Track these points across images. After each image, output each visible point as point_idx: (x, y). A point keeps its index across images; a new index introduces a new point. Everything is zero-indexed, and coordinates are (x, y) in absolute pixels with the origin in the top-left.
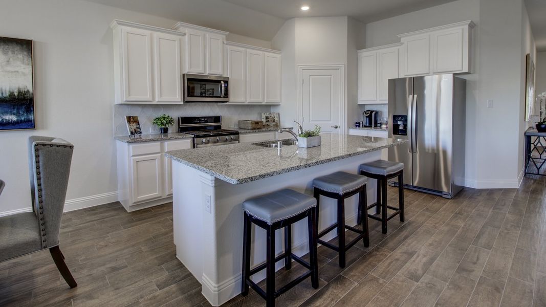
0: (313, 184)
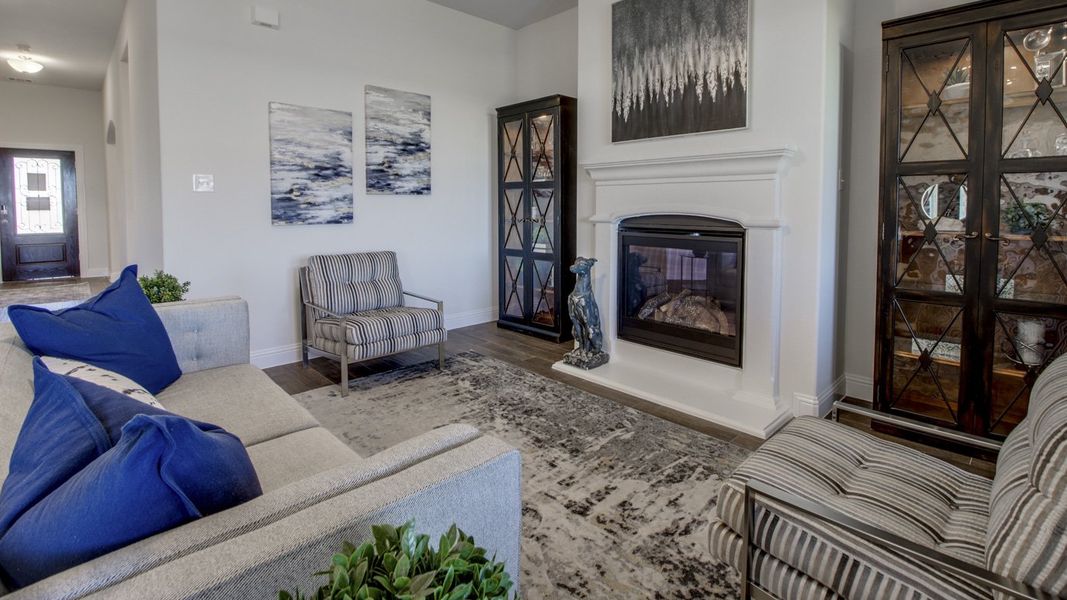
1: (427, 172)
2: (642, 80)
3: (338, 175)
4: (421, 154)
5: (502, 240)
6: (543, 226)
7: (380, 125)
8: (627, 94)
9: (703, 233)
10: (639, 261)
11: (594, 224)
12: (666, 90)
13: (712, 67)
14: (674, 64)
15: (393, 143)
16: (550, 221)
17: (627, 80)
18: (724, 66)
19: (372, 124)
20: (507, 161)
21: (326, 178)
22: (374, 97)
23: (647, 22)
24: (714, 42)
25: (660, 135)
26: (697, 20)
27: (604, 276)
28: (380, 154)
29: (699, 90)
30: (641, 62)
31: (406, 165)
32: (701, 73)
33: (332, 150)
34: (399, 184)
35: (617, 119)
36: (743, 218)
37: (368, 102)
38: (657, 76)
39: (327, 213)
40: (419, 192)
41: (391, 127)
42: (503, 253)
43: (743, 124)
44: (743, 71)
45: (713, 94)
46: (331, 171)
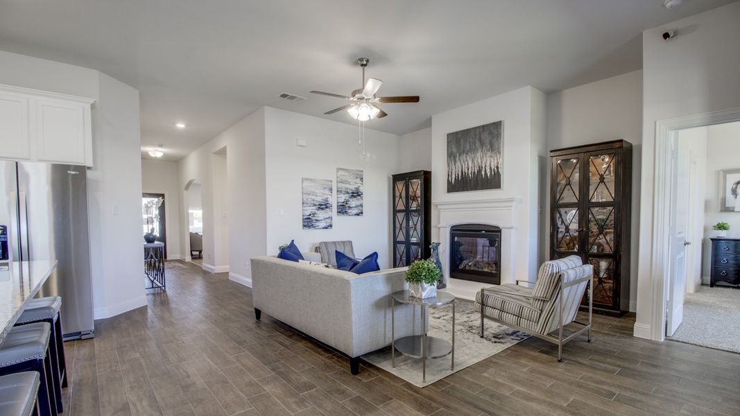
1: (361, 206)
2: (460, 167)
3: (327, 207)
4: (359, 197)
5: (395, 237)
6: (415, 229)
7: (343, 185)
8: (454, 173)
9: (486, 231)
10: (460, 244)
11: (439, 228)
12: (470, 172)
13: (488, 164)
14: (473, 161)
15: (348, 193)
16: (419, 227)
17: (454, 166)
18: (492, 164)
19: (339, 185)
20: (397, 199)
21: (322, 209)
22: (341, 173)
23: (462, 143)
24: (489, 154)
25: (468, 190)
26: (482, 144)
27: (444, 251)
28: (343, 198)
29: (483, 173)
30: (460, 160)
31: (353, 203)
32: (484, 166)
33: (325, 197)
34: (350, 211)
35: (449, 183)
36: (500, 225)
37: (338, 175)
38: (466, 166)
39: (322, 224)
40: (358, 215)
41: (347, 186)
42: (395, 243)
43: (500, 188)
44: (499, 166)
45: (489, 175)
46: (324, 206)
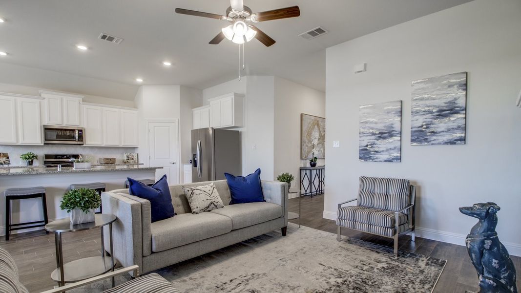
0: (70, 187)
